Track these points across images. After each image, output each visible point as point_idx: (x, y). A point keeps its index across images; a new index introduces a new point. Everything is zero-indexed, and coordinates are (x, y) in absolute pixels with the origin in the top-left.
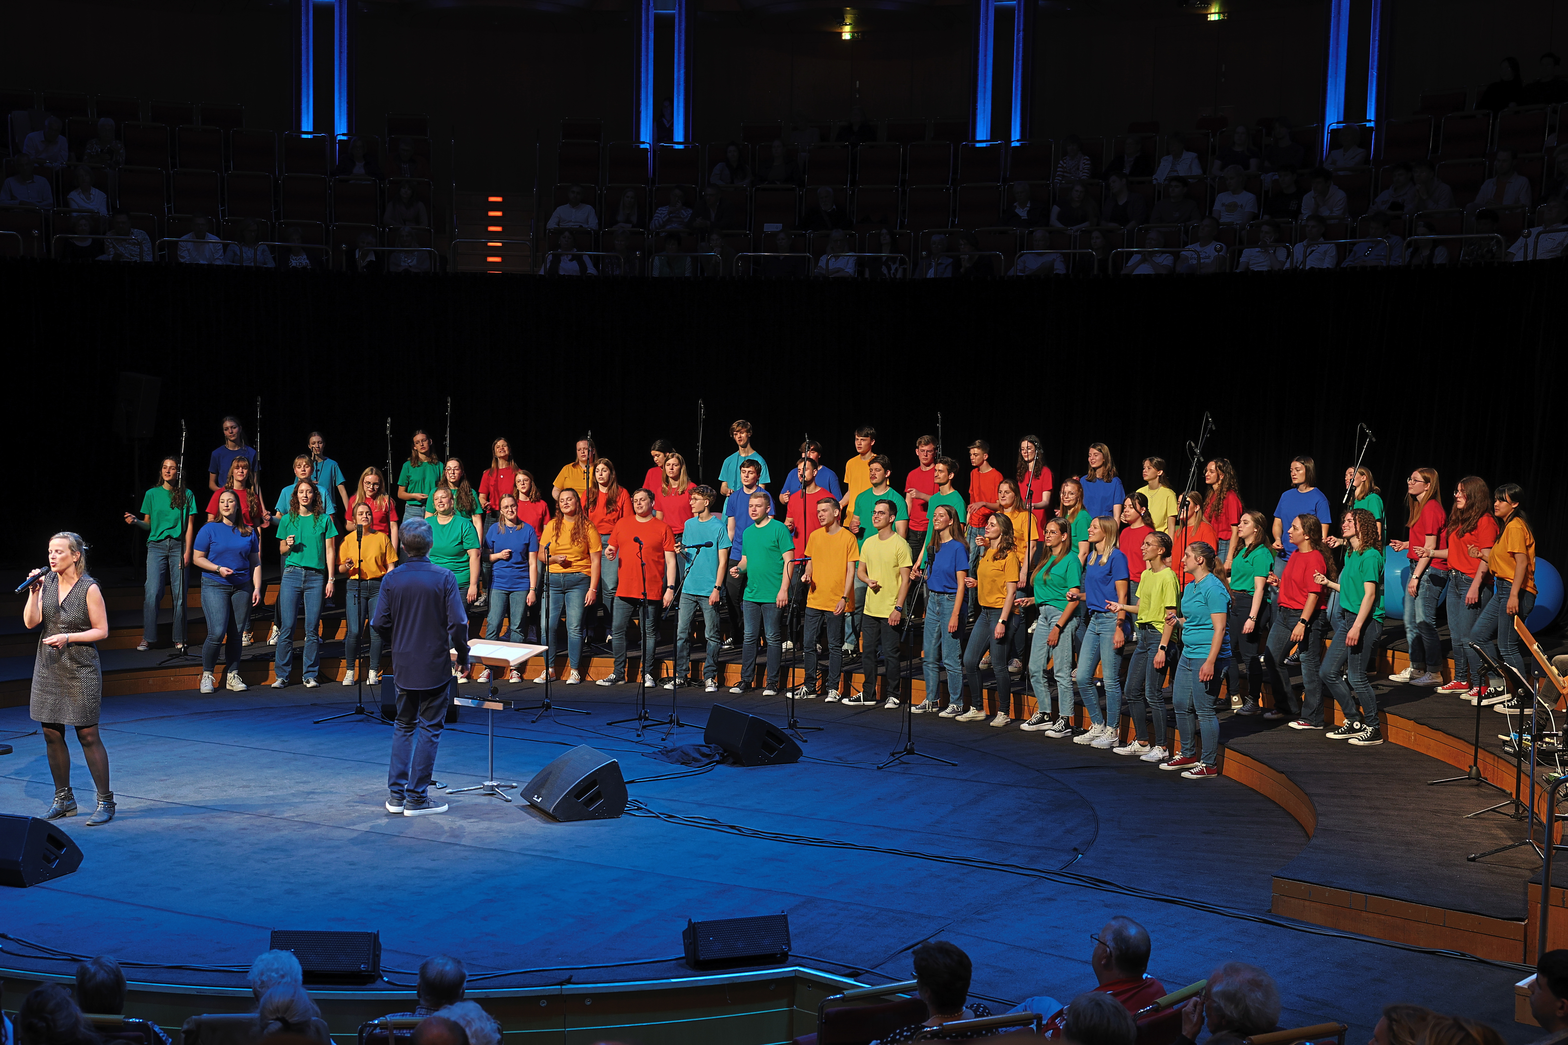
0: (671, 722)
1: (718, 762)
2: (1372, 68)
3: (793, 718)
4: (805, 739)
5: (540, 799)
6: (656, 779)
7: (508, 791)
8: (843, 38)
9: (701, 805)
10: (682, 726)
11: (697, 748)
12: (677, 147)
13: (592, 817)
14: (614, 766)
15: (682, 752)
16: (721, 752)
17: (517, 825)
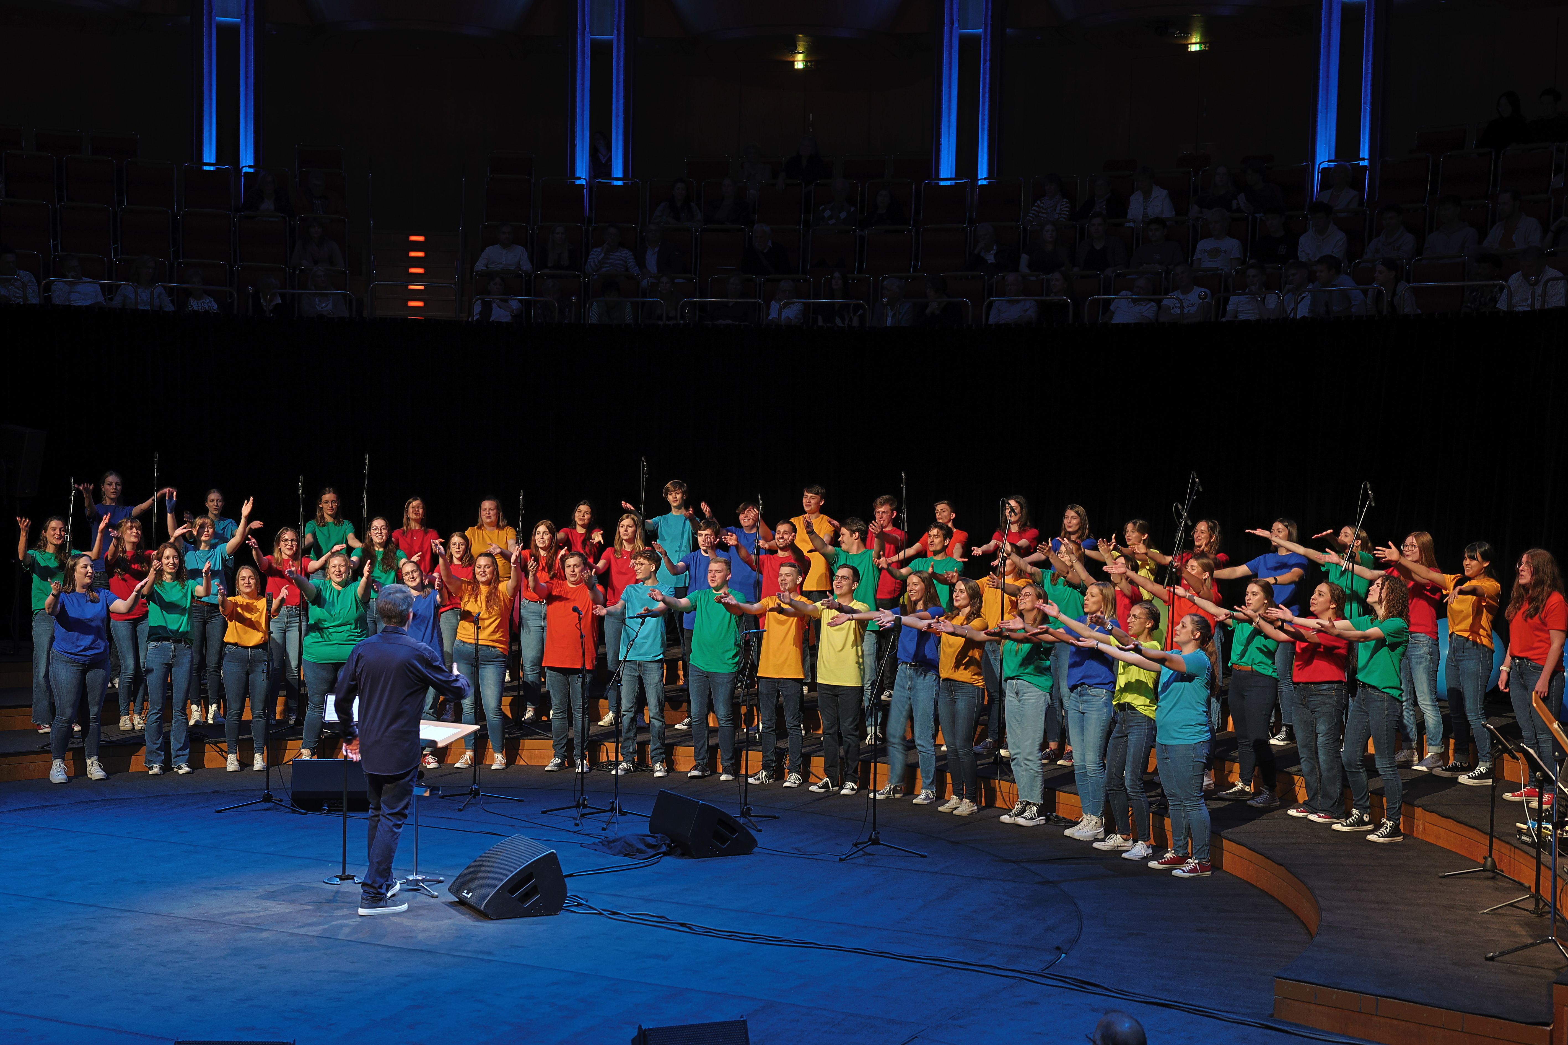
0: (612, 810)
1: (665, 854)
2: (1365, 103)
4: (759, 828)
5: (471, 894)
6: (599, 871)
7: (435, 886)
8: (796, 67)
9: (648, 900)
10: (623, 814)
11: (642, 838)
12: (616, 183)
13: (528, 914)
14: (552, 858)
15: (626, 842)
16: (668, 842)
17: (445, 923)
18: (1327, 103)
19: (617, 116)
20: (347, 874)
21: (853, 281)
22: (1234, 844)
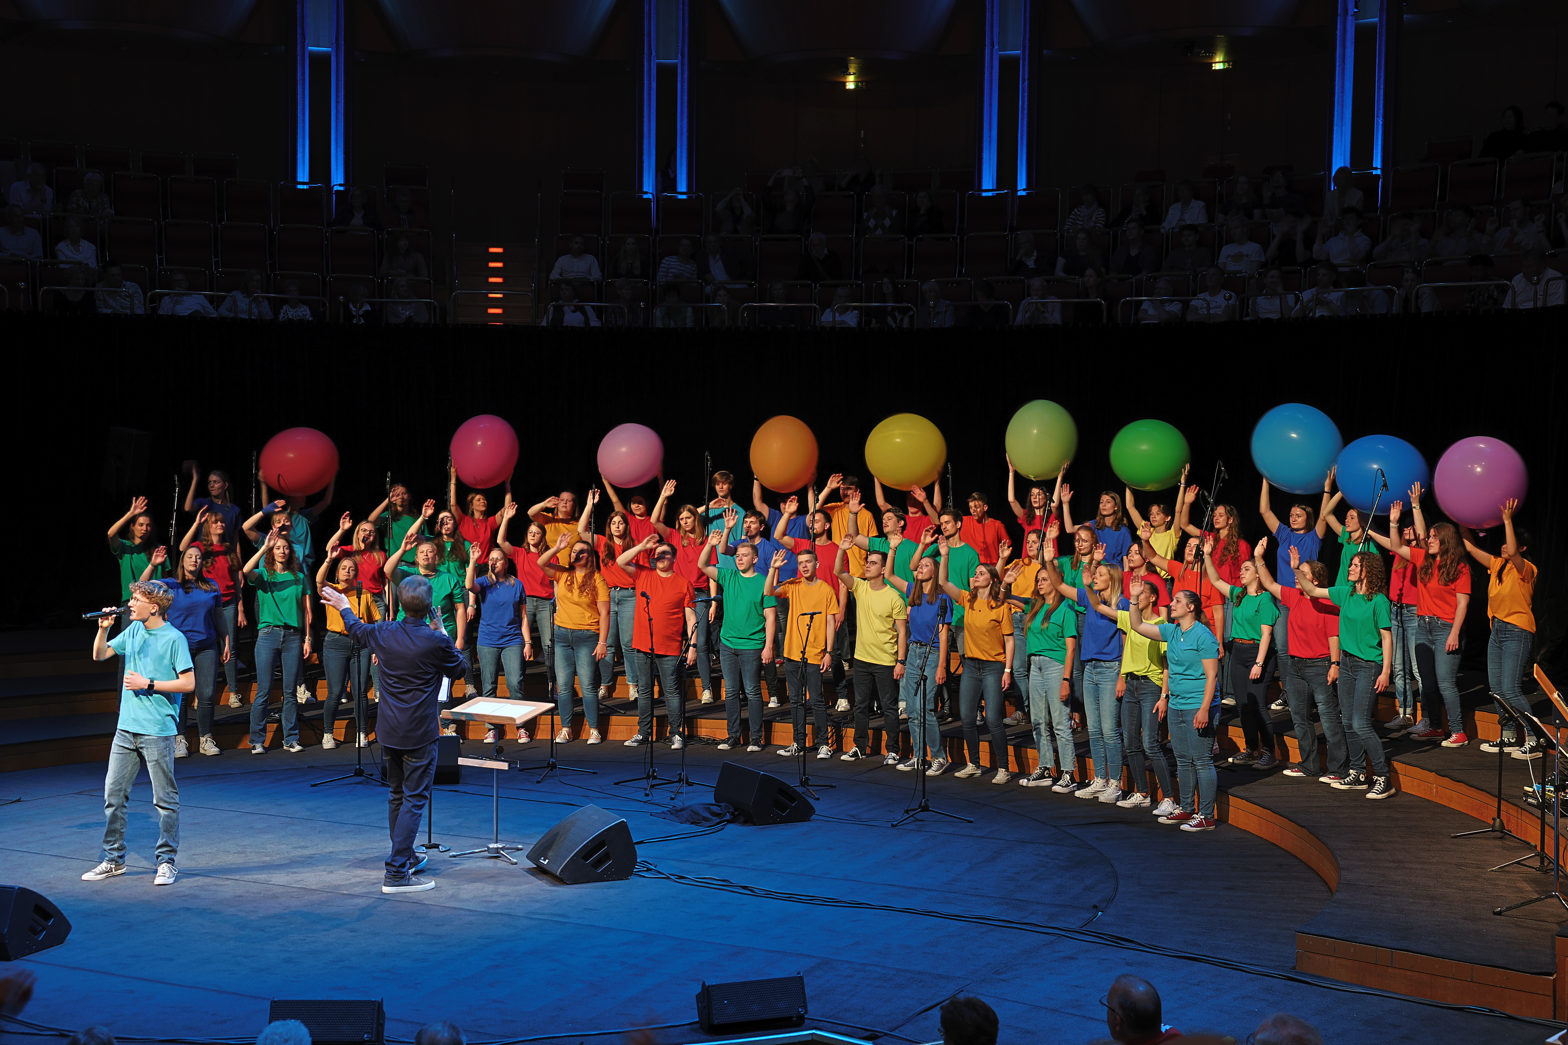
0: (680, 781)
1: (729, 822)
2: (1378, 114)
3: (805, 775)
4: (817, 797)
5: (547, 861)
6: (666, 839)
7: (514, 854)
8: (847, 88)
9: (710, 865)
10: (691, 784)
11: (707, 807)
12: (680, 197)
13: (600, 879)
14: (623, 826)
15: (692, 811)
16: (731, 810)
17: (524, 888)
19: (682, 134)
20: (433, 841)
21: (902, 286)
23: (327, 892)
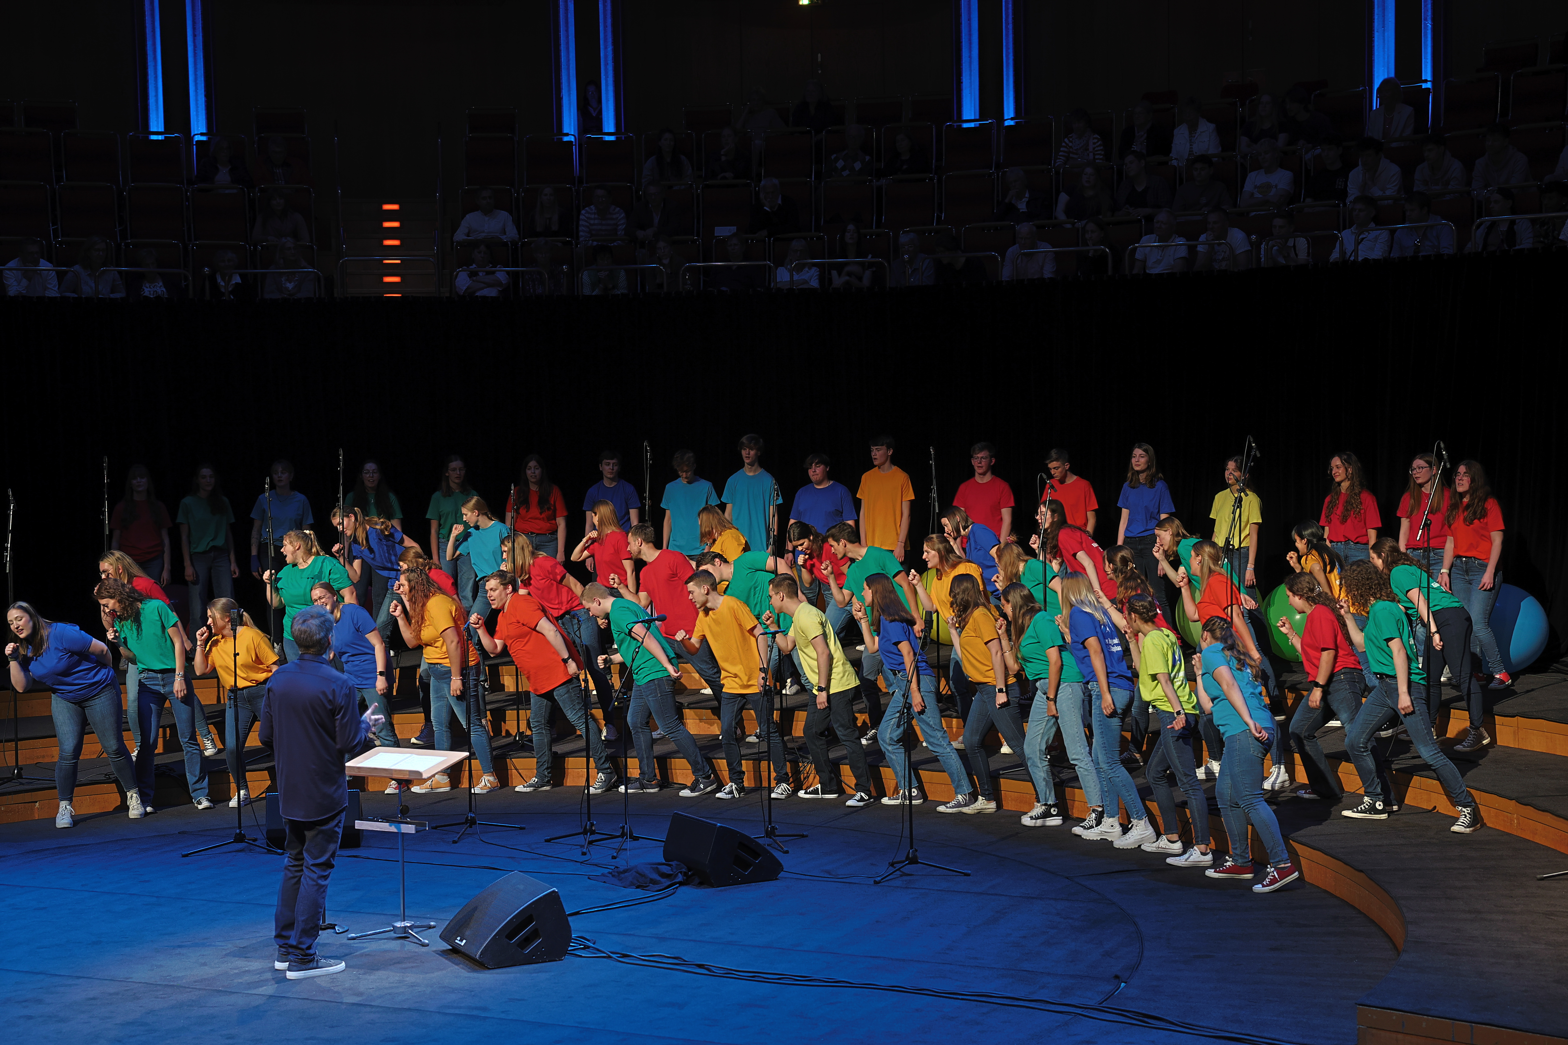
0: (623, 835)
1: (681, 884)
2: (1426, 19)
3: (770, 824)
4: (786, 849)
5: (464, 941)
6: (607, 908)
7: (425, 932)
8: (801, 3)
9: (662, 939)
10: (636, 839)
11: (655, 867)
13: (528, 960)
14: (554, 897)
15: (637, 872)
16: (684, 870)
17: (436, 975)
18: (1384, 21)
19: (606, 64)
20: (327, 922)
21: (871, 236)
22: (1309, 849)
23: (200, 989)
